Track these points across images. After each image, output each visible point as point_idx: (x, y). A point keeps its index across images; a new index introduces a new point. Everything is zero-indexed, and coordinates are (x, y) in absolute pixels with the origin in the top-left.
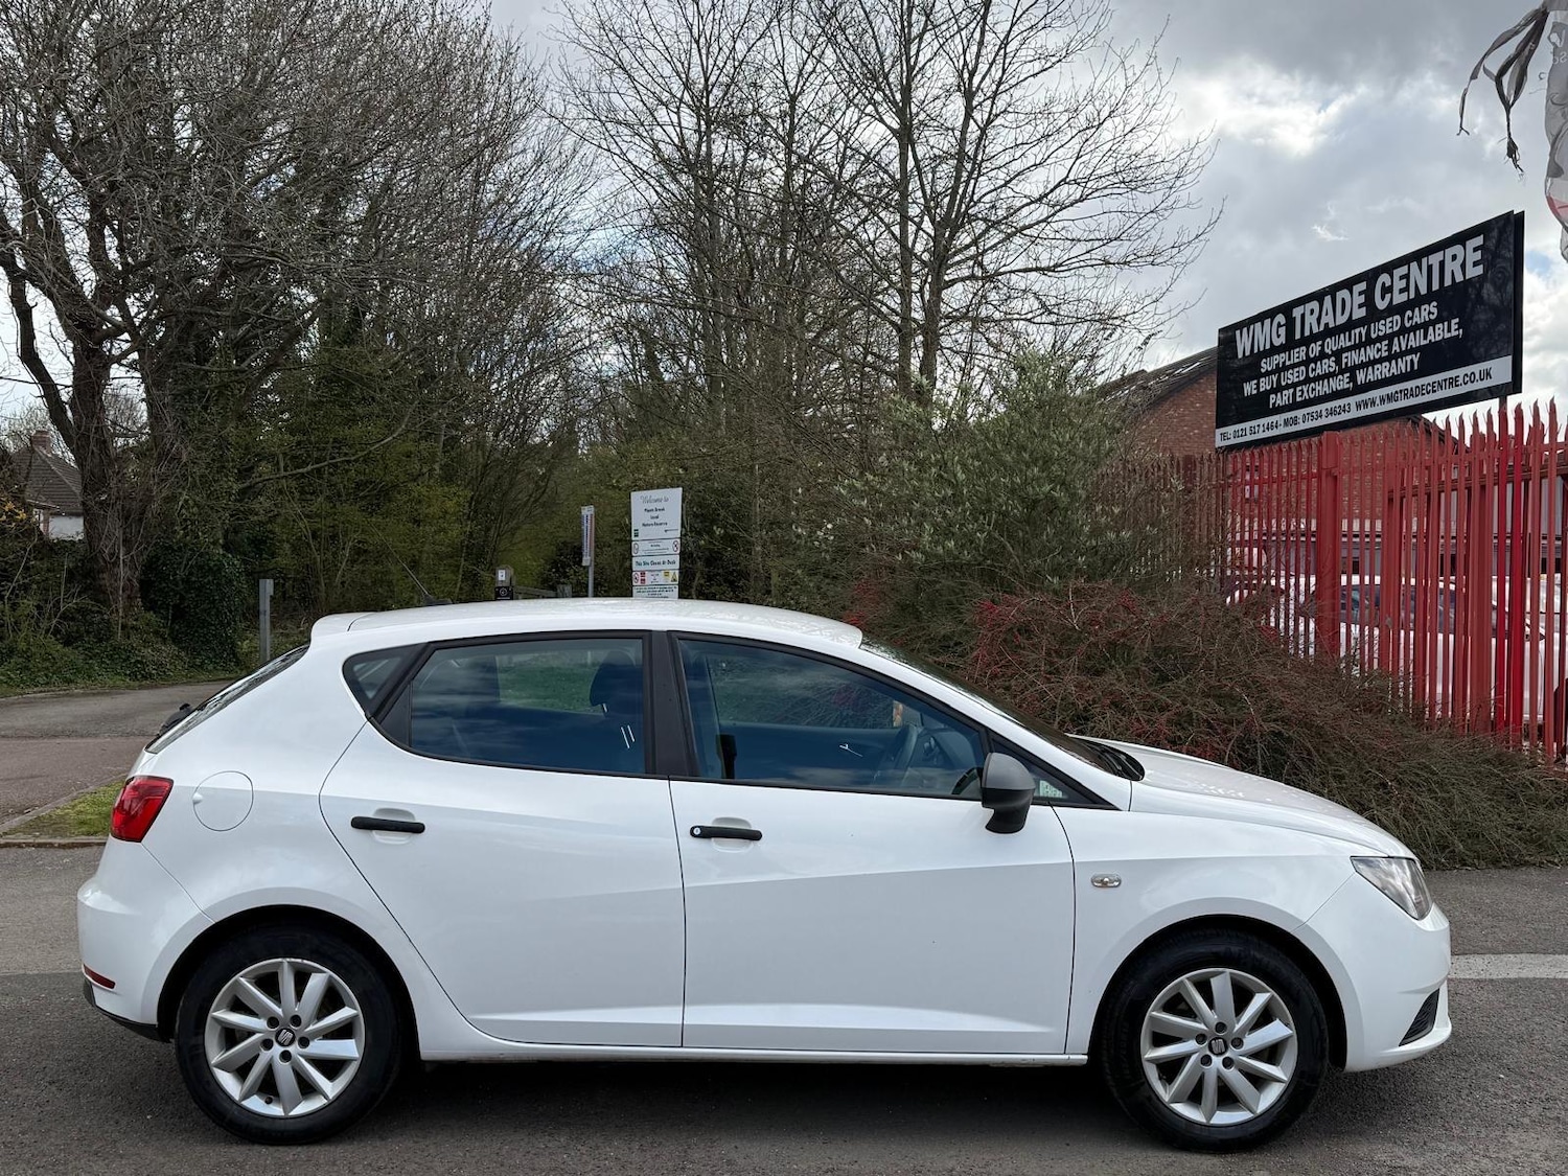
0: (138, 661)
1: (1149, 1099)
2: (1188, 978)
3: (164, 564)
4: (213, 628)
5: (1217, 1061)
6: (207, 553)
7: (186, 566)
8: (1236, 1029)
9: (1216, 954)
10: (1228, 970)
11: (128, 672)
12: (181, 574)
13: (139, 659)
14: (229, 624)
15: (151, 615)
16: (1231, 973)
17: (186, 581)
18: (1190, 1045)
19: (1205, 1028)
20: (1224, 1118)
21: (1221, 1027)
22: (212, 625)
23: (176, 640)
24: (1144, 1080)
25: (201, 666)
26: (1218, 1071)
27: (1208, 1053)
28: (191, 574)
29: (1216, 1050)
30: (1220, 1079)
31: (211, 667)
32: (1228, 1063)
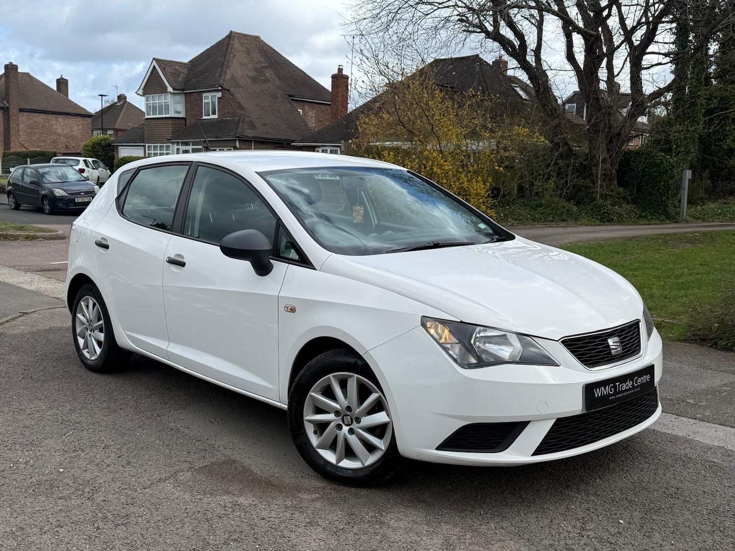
0: (605, 212)
1: (305, 444)
2: (332, 376)
3: (634, 162)
4: (655, 196)
5: (345, 429)
6: (656, 156)
7: (644, 163)
8: (357, 411)
9: (349, 364)
10: (356, 375)
11: (599, 218)
12: (641, 167)
13: (606, 211)
14: (664, 195)
15: (621, 189)
16: (357, 377)
17: (643, 171)
18: (330, 417)
19: (339, 407)
20: (346, 464)
21: (349, 408)
22: (655, 195)
23: (634, 202)
24: (304, 431)
25: (646, 216)
26: (345, 435)
27: (341, 423)
28: (646, 167)
29: (346, 422)
30: (346, 440)
31: (649, 217)
32: (351, 431)
